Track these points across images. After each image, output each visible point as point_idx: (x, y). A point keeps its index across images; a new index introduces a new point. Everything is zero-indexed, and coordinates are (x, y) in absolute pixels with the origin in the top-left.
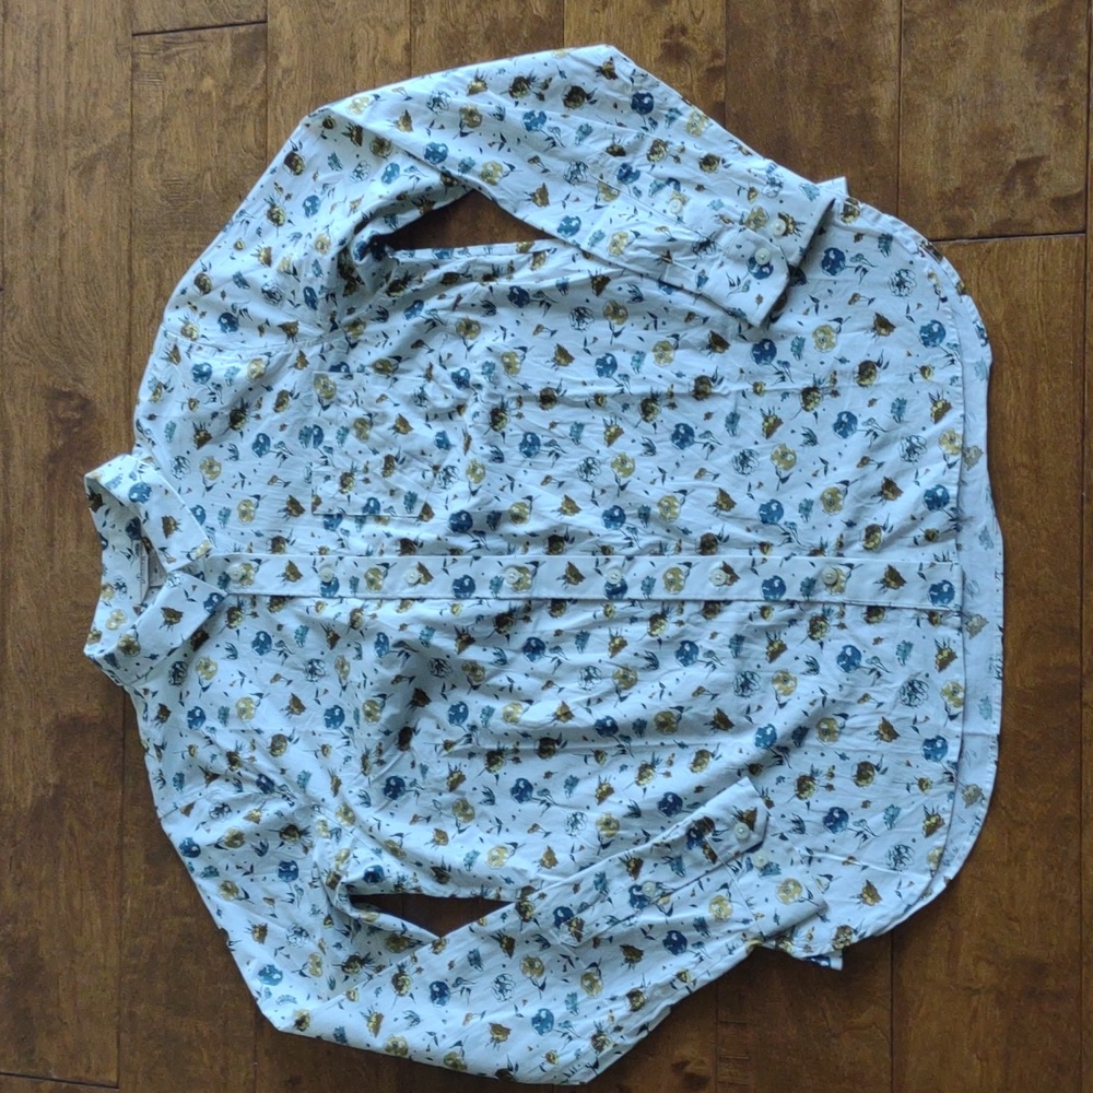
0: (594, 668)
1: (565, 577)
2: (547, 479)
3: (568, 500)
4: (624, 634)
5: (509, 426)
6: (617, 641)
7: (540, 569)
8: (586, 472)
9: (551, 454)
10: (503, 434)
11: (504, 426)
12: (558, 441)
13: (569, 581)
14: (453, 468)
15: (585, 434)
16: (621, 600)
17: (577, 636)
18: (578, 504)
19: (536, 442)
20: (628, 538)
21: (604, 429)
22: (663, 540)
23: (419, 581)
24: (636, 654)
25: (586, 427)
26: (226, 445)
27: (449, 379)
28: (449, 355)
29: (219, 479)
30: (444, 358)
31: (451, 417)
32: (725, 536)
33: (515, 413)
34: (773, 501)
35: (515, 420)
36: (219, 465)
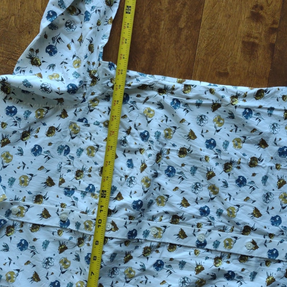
0: (187, 278)
1: (178, 235)
2: (176, 188)
3: (184, 200)
4: (203, 264)
5: (162, 161)
6: (199, 267)
7: (167, 229)
8: (195, 188)
9: (180, 178)
10: (159, 165)
11: (160, 162)
12: (185, 173)
13: (180, 237)
14: (134, 177)
15: (197, 172)
16: (203, 248)
17: (180, 262)
18: (189, 202)
19: (174, 171)
20: (209, 221)
21: (207, 172)
22: (226, 225)
23: (111, 230)
24: (208, 274)
25: (198, 169)
26: (17, 147)
27: (138, 135)
28: (140, 124)
29: (10, 163)
30: (137, 125)
31: (136, 153)
32: (255, 228)
33: (166, 156)
34: (277, 216)
35: (165, 159)
36: (12, 156)
